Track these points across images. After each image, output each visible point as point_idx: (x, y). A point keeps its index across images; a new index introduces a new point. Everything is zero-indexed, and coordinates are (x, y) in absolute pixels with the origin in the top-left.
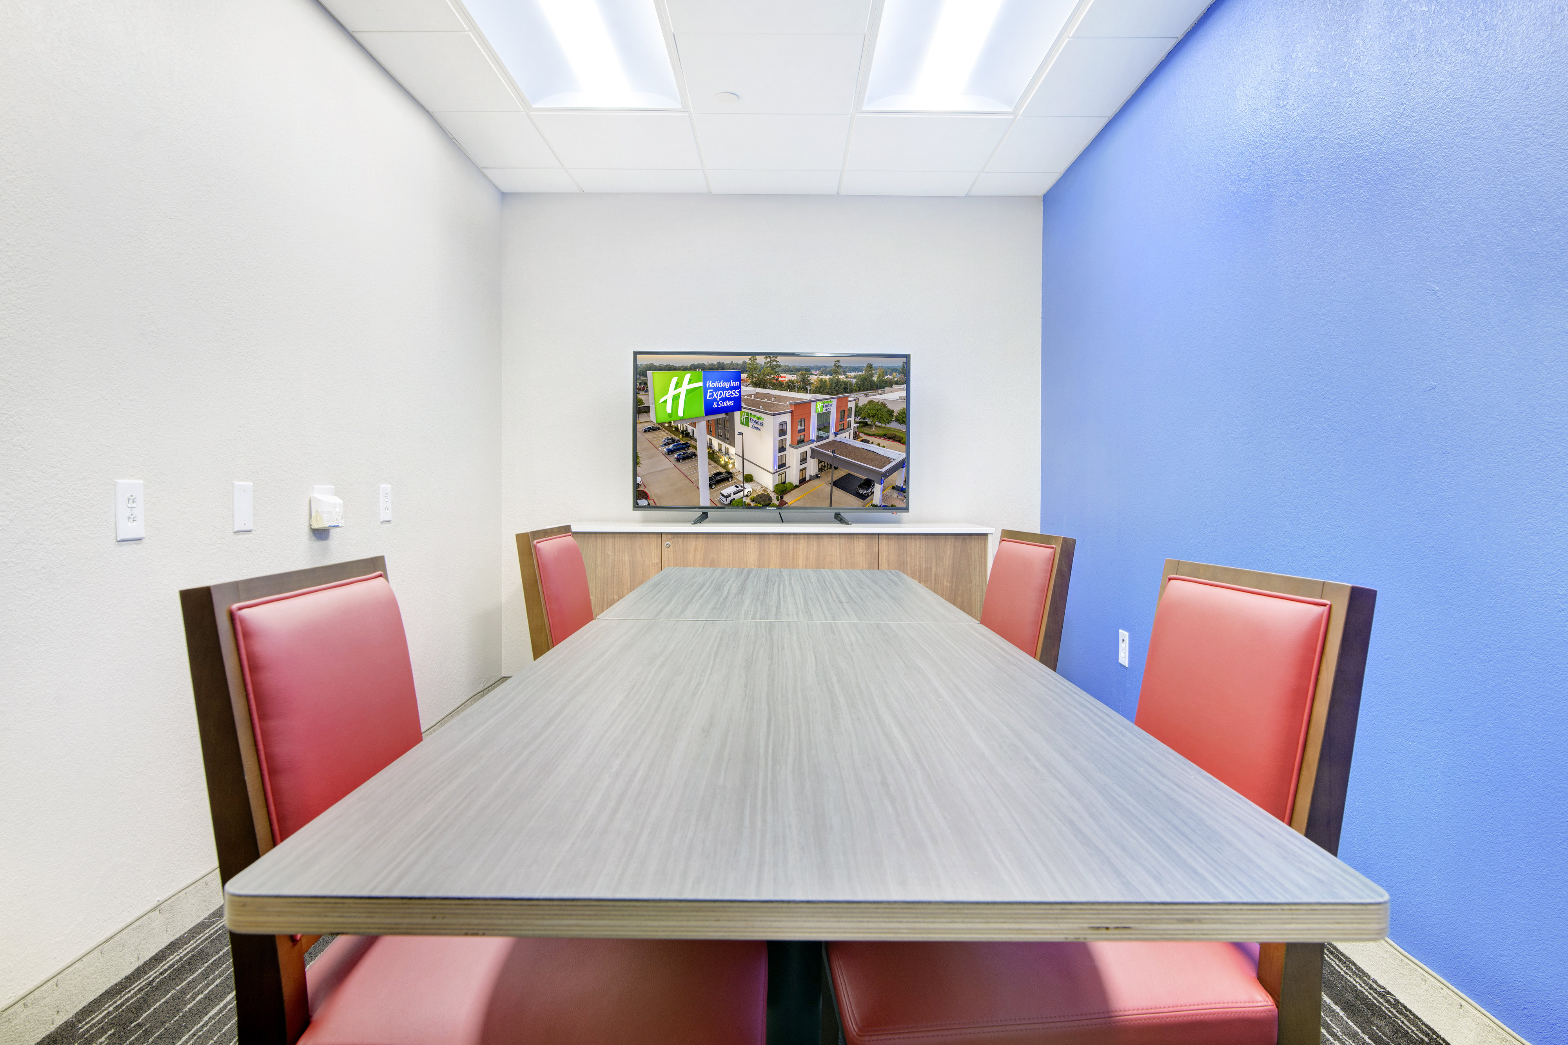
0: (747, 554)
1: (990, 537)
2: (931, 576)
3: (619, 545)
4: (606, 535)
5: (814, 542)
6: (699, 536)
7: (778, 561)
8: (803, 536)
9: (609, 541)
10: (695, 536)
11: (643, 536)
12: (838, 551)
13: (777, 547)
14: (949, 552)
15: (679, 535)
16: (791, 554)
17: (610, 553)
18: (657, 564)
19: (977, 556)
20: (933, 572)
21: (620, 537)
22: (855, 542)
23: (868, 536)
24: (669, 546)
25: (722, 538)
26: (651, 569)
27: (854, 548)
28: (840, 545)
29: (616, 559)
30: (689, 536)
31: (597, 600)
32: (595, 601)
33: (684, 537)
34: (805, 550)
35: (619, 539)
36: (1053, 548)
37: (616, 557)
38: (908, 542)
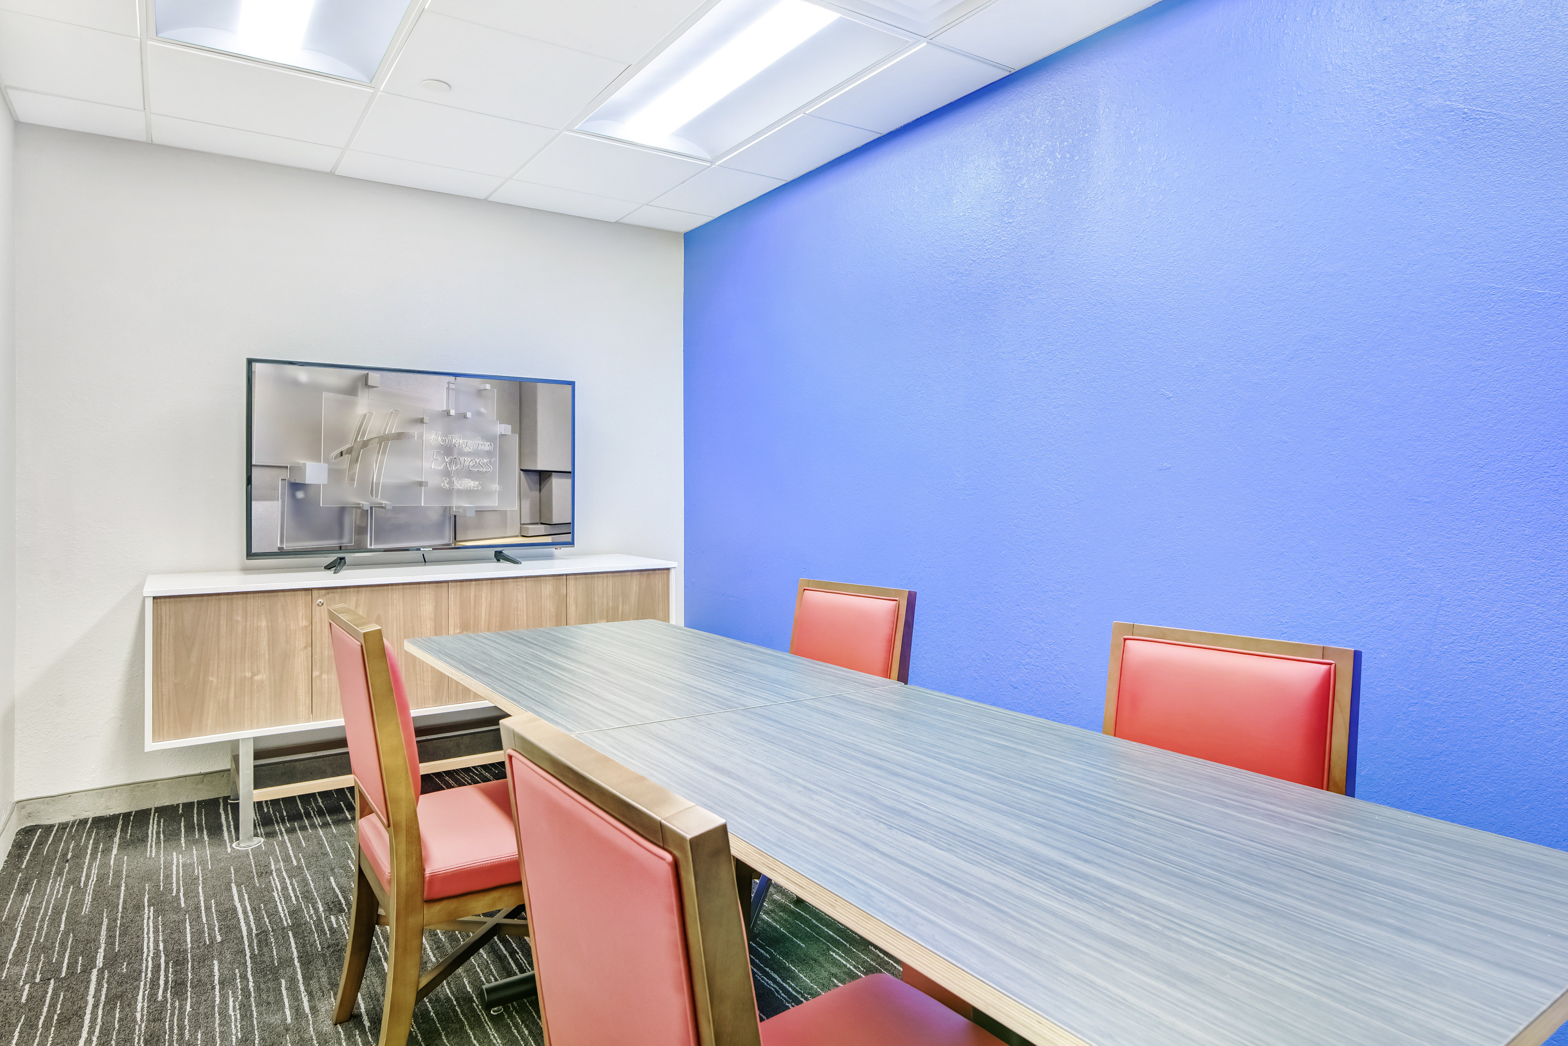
0: (421, 607)
1: (672, 572)
2: (618, 614)
3: (252, 607)
4: (234, 596)
5: (498, 587)
6: (361, 589)
7: (458, 612)
8: (486, 581)
9: (239, 602)
10: (356, 589)
11: (287, 593)
12: (525, 595)
13: (456, 596)
14: (634, 589)
15: (335, 590)
16: (472, 603)
17: (239, 619)
18: (306, 627)
19: (660, 590)
20: (620, 610)
21: (253, 597)
22: (542, 585)
23: (556, 577)
24: (322, 604)
25: (390, 591)
26: (297, 634)
27: (541, 592)
28: (526, 588)
29: (248, 626)
30: (348, 589)
31: (220, 681)
32: (218, 683)
33: (341, 592)
34: (489, 597)
35: (252, 600)
36: (897, 600)
37: (248, 623)
38: (596, 581)
